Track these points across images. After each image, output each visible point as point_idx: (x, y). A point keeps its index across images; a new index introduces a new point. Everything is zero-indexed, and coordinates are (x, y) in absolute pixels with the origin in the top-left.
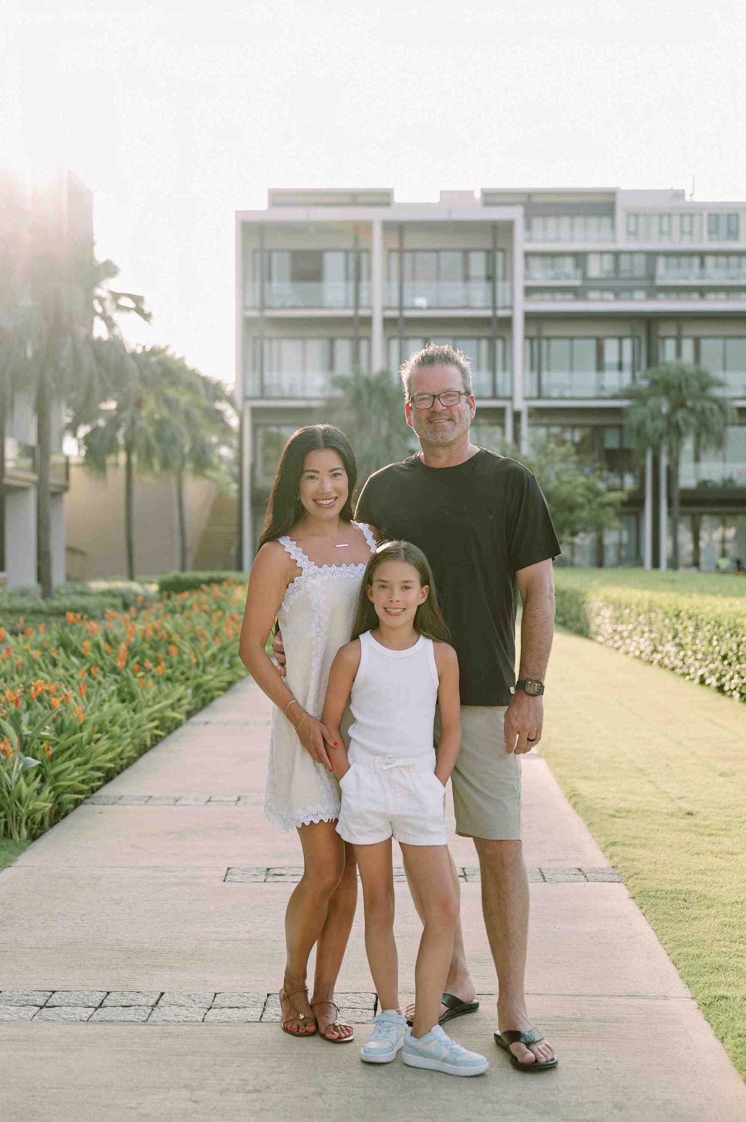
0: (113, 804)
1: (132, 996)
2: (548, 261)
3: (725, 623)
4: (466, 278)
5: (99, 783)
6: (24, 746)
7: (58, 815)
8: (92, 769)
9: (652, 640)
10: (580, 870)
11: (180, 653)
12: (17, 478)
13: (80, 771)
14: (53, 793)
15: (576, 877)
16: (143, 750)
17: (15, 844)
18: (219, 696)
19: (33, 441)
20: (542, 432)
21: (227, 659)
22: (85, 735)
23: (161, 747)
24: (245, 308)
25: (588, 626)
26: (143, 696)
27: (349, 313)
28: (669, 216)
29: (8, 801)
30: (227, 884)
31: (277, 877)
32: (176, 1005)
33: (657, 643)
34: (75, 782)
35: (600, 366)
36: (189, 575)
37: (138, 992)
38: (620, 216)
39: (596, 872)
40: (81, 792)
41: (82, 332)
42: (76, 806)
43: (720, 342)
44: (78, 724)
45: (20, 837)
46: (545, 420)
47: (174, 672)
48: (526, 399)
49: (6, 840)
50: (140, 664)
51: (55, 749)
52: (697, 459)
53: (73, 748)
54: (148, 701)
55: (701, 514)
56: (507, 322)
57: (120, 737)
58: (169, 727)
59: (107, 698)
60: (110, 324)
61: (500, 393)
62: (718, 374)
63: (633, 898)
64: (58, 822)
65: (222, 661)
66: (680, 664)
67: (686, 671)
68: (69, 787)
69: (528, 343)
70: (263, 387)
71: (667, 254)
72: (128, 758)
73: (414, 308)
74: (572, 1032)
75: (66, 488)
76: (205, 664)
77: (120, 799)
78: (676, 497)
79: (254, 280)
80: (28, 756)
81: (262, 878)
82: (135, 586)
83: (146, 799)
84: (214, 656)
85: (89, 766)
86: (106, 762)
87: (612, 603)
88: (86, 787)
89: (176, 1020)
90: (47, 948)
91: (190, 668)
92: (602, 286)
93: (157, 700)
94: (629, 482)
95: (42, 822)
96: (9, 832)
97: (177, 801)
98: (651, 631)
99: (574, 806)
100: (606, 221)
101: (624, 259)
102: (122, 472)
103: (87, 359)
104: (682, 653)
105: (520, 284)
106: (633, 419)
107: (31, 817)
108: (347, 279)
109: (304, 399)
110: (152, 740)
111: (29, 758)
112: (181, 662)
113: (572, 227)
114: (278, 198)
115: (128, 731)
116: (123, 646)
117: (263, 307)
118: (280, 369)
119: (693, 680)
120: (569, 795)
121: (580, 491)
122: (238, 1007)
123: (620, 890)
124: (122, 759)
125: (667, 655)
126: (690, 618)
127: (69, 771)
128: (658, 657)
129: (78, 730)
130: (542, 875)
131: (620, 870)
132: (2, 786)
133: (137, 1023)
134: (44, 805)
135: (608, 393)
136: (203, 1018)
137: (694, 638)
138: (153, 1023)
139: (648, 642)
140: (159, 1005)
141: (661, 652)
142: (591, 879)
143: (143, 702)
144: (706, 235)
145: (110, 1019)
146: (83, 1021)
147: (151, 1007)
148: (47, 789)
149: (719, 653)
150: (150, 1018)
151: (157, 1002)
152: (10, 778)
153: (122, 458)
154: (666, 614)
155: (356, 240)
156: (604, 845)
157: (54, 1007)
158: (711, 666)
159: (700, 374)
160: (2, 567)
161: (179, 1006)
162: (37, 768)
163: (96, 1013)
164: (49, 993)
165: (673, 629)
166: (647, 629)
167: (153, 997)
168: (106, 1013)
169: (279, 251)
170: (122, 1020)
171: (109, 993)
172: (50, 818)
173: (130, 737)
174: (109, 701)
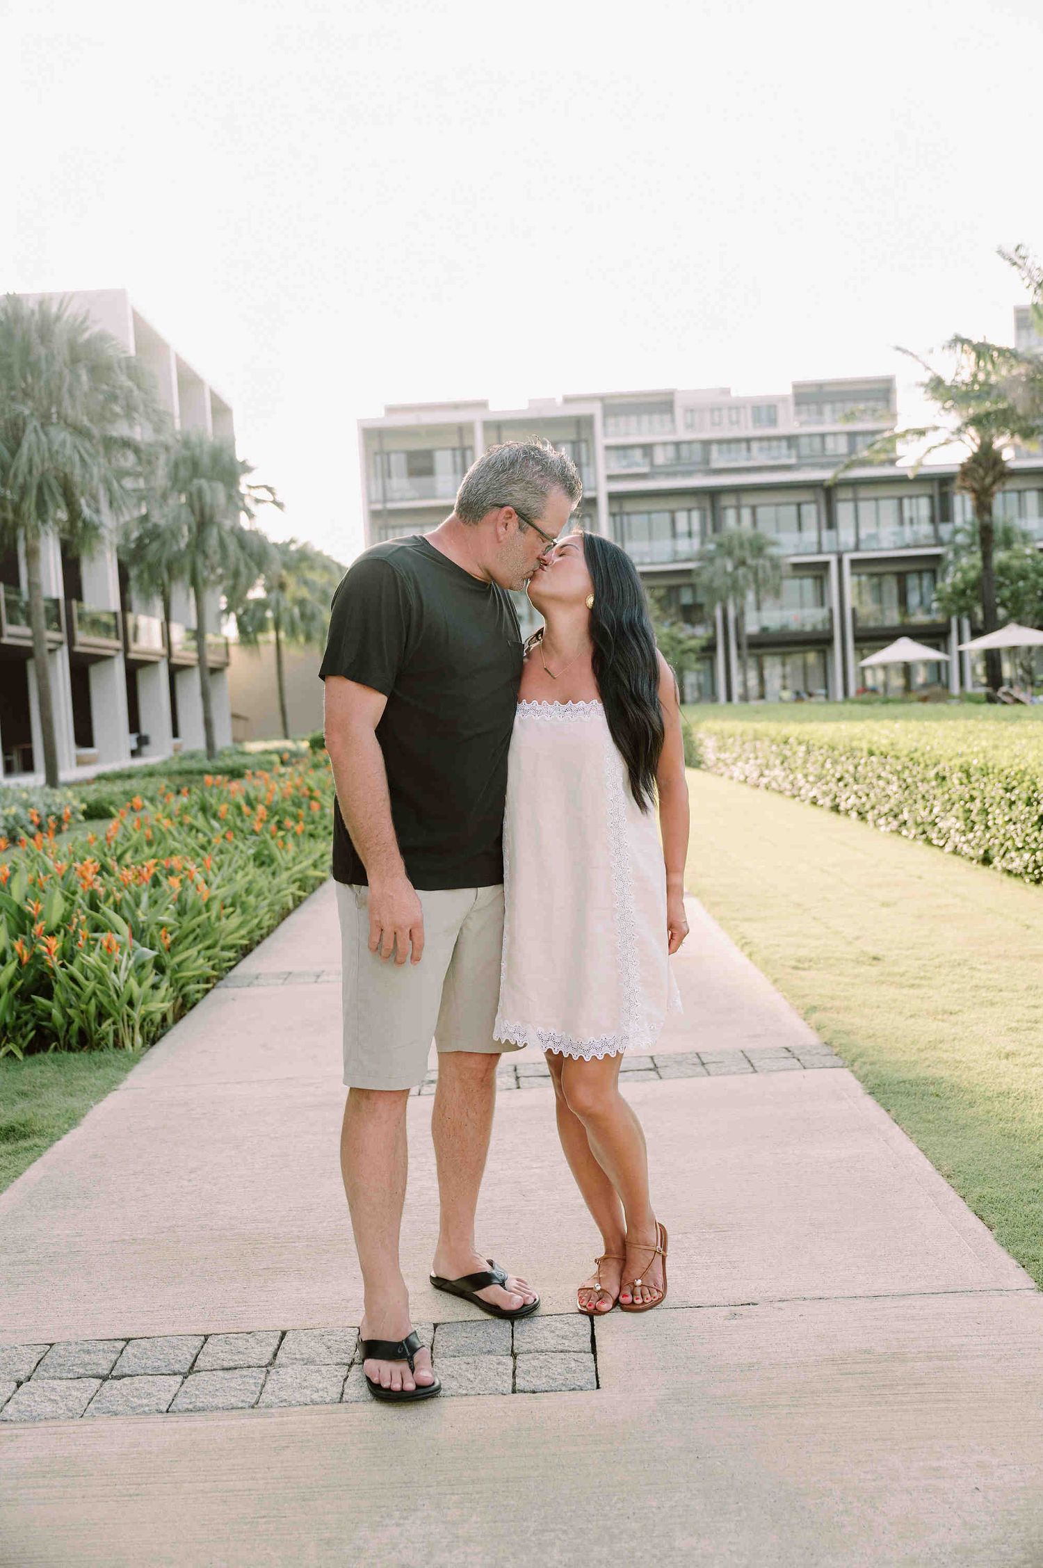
0: (248, 986)
2: (621, 452)
3: (841, 747)
5: (232, 963)
6: (138, 933)
7: (185, 1006)
8: (223, 950)
9: (759, 766)
10: (788, 1050)
12: (185, 659)
13: (205, 956)
14: (173, 987)
15: (788, 1062)
16: (286, 913)
17: (127, 1056)
19: (194, 625)
22: (214, 912)
23: (304, 907)
24: (370, 502)
26: (283, 858)
28: (720, 409)
29: (118, 1004)
32: (303, 1360)
33: (763, 768)
34: (199, 971)
35: (674, 535)
37: (250, 1334)
38: (679, 412)
39: (809, 1053)
40: (208, 980)
41: (227, 524)
42: (203, 996)
43: (773, 509)
44: (203, 902)
45: (133, 1045)
47: (316, 828)
49: (116, 1052)
50: (280, 825)
51: (176, 934)
52: (758, 608)
53: (197, 931)
54: (287, 863)
55: (764, 655)
57: (256, 908)
59: (242, 865)
60: (251, 516)
62: (771, 535)
63: (872, 1094)
64: (185, 1015)
66: (789, 787)
67: (796, 793)
68: (193, 976)
69: (611, 519)
71: (720, 442)
72: (269, 927)
75: (227, 664)
77: (257, 978)
78: (744, 641)
79: (376, 476)
80: (145, 946)
82: (289, 744)
83: (285, 976)
85: (218, 948)
86: (240, 939)
88: (215, 972)
89: (301, 1400)
92: (666, 471)
93: (297, 862)
94: (702, 632)
95: (164, 1020)
96: (121, 1041)
97: (318, 976)
98: (756, 758)
99: (750, 955)
100: (667, 417)
101: (684, 448)
102: (273, 648)
103: (232, 547)
104: (791, 777)
105: (602, 472)
106: (704, 578)
107: (148, 1019)
108: (455, 471)
110: (294, 903)
111: (146, 950)
113: (639, 422)
114: (391, 410)
115: (264, 899)
116: (263, 806)
117: (385, 500)
119: (803, 801)
120: (740, 944)
123: (849, 1079)
124: (261, 929)
125: (775, 779)
126: (800, 743)
127: (192, 959)
128: (764, 781)
129: (204, 909)
130: (749, 1061)
131: (838, 1049)
132: (109, 988)
133: (241, 1412)
134: (160, 1004)
135: (683, 556)
136: (340, 1390)
137: (805, 762)
138: (266, 1411)
139: (754, 768)
140: (277, 1362)
141: (769, 776)
142: (807, 1065)
143: (283, 864)
144: (750, 424)
145: (201, 1405)
146: (161, 1412)
147: (264, 1369)
148: (165, 985)
149: (833, 776)
150: (262, 1397)
151: (275, 1355)
152: (118, 978)
153: (271, 635)
154: (773, 741)
155: (461, 437)
156: (803, 1012)
157: (124, 1377)
158: (825, 788)
159: (757, 537)
160: (175, 734)
161: (306, 1364)
162: (153, 961)
163: (183, 1389)
164: (121, 1344)
165: (781, 754)
166: (752, 756)
167: (271, 1345)
168: (197, 1389)
169: (396, 452)
170: (220, 1406)
171: (207, 1337)
172: (174, 1013)
173: (267, 905)
174: (245, 867)
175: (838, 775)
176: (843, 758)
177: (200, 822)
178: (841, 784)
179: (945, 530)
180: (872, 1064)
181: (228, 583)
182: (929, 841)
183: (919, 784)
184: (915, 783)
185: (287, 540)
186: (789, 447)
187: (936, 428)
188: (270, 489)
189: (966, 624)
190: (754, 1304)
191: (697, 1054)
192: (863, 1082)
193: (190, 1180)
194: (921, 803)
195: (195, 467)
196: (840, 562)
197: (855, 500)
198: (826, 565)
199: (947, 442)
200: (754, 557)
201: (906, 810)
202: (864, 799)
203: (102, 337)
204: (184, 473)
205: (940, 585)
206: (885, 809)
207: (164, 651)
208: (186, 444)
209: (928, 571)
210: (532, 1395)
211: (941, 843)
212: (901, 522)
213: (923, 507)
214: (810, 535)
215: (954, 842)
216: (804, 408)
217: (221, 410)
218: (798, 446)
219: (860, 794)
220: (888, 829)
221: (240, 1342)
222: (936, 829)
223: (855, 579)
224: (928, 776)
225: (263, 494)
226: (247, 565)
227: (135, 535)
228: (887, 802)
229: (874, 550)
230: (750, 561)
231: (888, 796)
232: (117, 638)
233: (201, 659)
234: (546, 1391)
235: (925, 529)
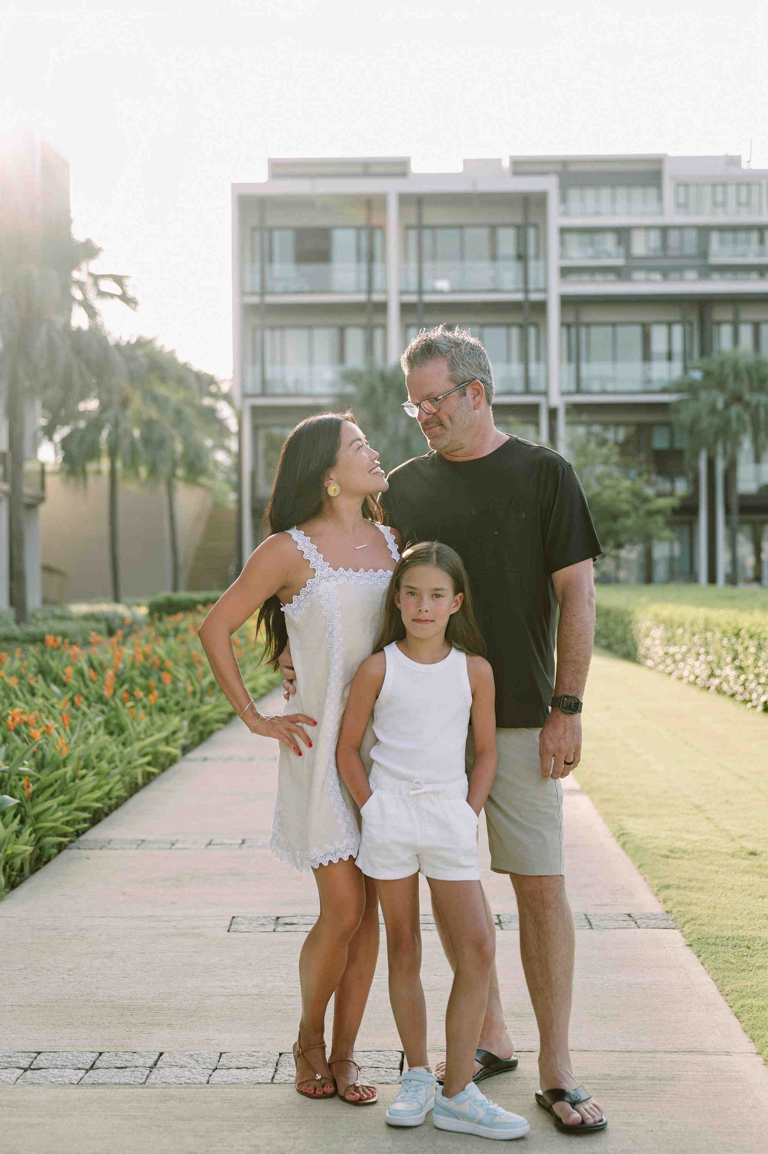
0: (101, 849)
1: (127, 1057)
2: (586, 238)
4: (494, 257)
5: (86, 825)
7: (40, 860)
8: (77, 809)
9: (709, 663)
10: (629, 915)
11: (175, 680)
13: (63, 811)
14: (33, 835)
15: (626, 923)
16: (134, 789)
18: (219, 729)
19: (3, 445)
20: (581, 431)
22: (69, 770)
23: (154, 785)
24: (243, 293)
25: (636, 649)
26: (134, 728)
27: (362, 298)
28: (725, 185)
30: (232, 935)
31: (287, 926)
32: (177, 1066)
33: (714, 666)
34: (59, 824)
35: (647, 356)
36: (183, 595)
37: (135, 1053)
38: (668, 186)
39: (648, 918)
40: (65, 835)
41: (59, 321)
42: (60, 851)
44: (62, 758)
46: (584, 417)
47: (167, 702)
48: (564, 393)
50: (130, 693)
51: (36, 786)
52: (757, 459)
53: (56, 786)
54: (139, 734)
55: (763, 523)
56: (541, 307)
57: (108, 774)
58: (162, 763)
59: (93, 731)
60: (92, 313)
61: (533, 387)
63: (690, 945)
64: (39, 869)
66: (741, 689)
67: (747, 697)
68: (52, 828)
69: (564, 330)
70: (264, 383)
71: (722, 229)
72: (117, 797)
73: (434, 292)
74: (623, 1091)
75: (42, 499)
76: (203, 693)
77: (109, 843)
78: (736, 503)
79: (253, 261)
80: (6, 794)
81: (271, 928)
82: (121, 609)
83: (139, 843)
85: (74, 805)
86: (93, 801)
87: (662, 622)
88: (71, 830)
89: (178, 1082)
90: (31, 1006)
91: (185, 698)
92: (647, 265)
93: (149, 733)
94: (681, 487)
95: (22, 869)
97: (173, 844)
98: (707, 653)
99: (624, 845)
100: (652, 192)
101: (673, 235)
102: (105, 480)
103: (64, 351)
104: (743, 677)
105: (555, 263)
106: (686, 415)
107: (10, 863)
108: (359, 260)
109: (311, 395)
110: (144, 778)
111: (7, 797)
112: (175, 691)
113: (614, 199)
114: (280, 169)
115: (116, 767)
116: (110, 672)
117: (263, 293)
118: (283, 362)
119: (755, 707)
120: (617, 835)
121: (625, 496)
122: (247, 1068)
123: (675, 936)
124: (110, 799)
125: (726, 679)
126: (751, 637)
127: (51, 811)
128: (715, 682)
129: (62, 765)
130: (589, 921)
131: (675, 915)
133: (134, 1086)
134: (24, 848)
135: (656, 386)
136: (207, 1079)
138: (152, 1086)
139: (704, 665)
140: (158, 1066)
141: (719, 676)
142: (642, 926)
143: (134, 735)
145: (103, 1082)
146: (74, 1084)
147: (148, 1069)
148: (27, 831)
150: (148, 1080)
151: (156, 1063)
153: (105, 464)
154: (724, 633)
155: (369, 214)
156: (657, 889)
157: (40, 1069)
161: (180, 1068)
162: (16, 807)
163: (87, 1075)
164: (35, 1055)
165: (732, 649)
166: (702, 650)
167: (152, 1058)
168: (98, 1076)
169: (281, 228)
170: (117, 1083)
171: (101, 1053)
172: (30, 864)
173: (119, 774)
174: (95, 733)
177: (40, 685)
188: (119, 280)
192: (687, 938)
200: (752, 390)
225: (107, 286)
230: (747, 396)
233: (12, 493)
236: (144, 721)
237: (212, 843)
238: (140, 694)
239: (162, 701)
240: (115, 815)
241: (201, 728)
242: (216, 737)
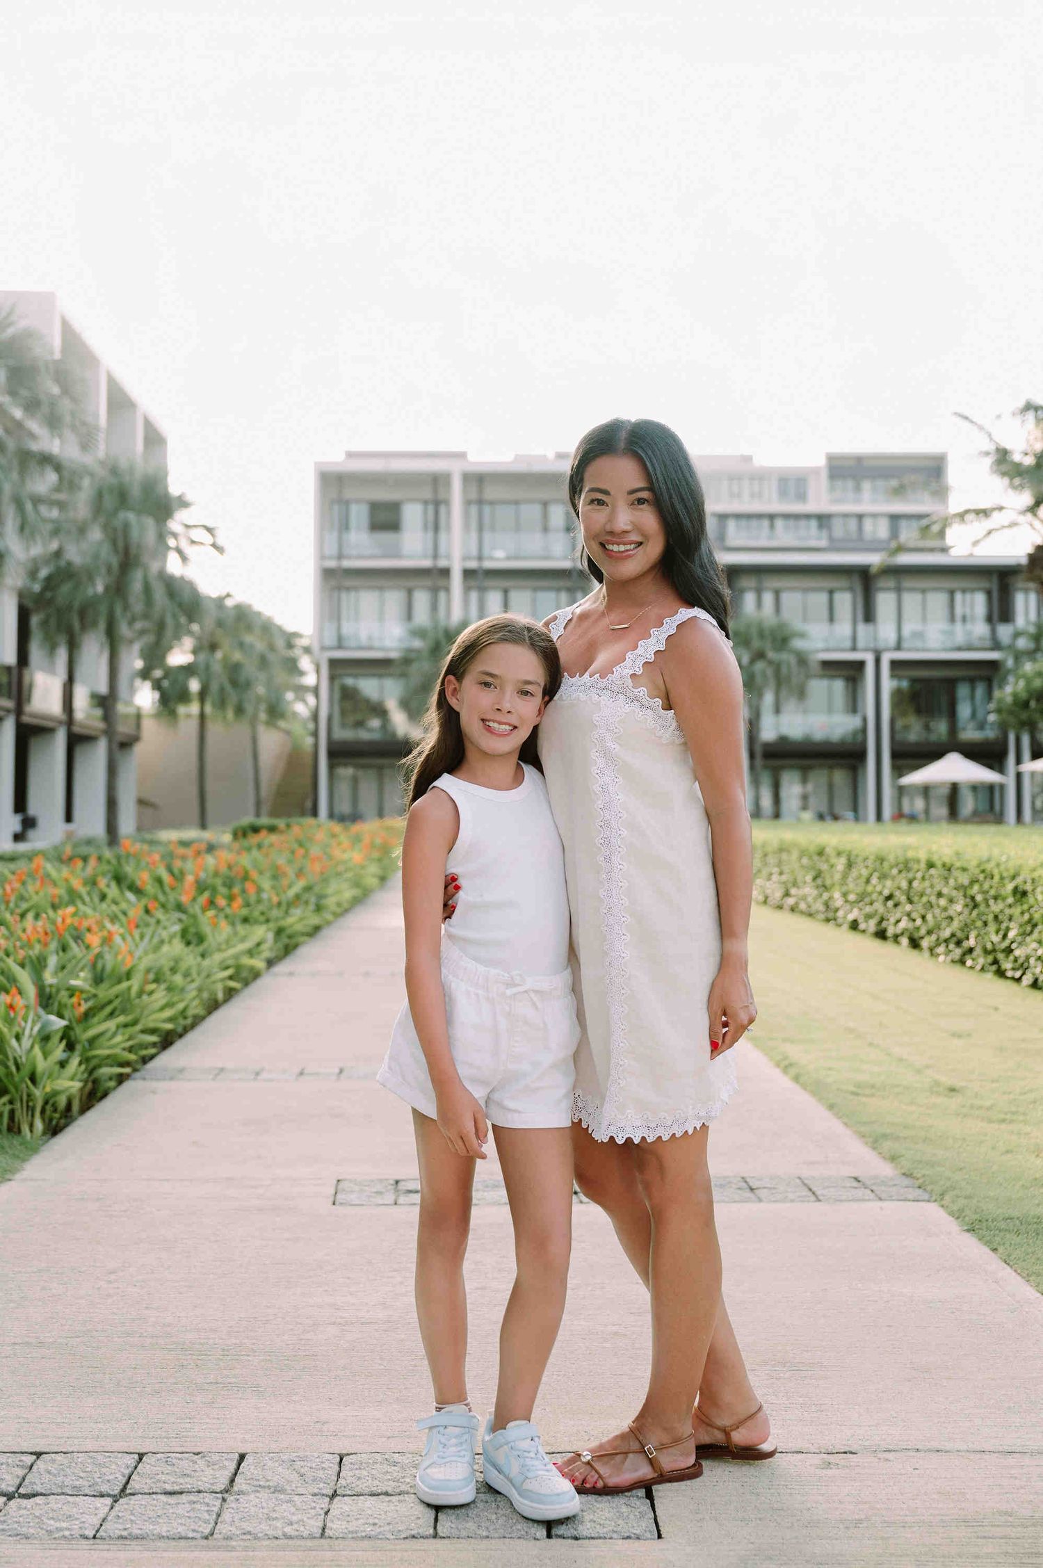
0: (171, 1080)
3: (892, 859)
4: (546, 529)
5: (153, 1051)
6: (46, 1000)
7: (94, 1095)
8: (143, 1031)
9: (784, 883)
10: (857, 1180)
11: (259, 890)
12: (89, 727)
13: (123, 1034)
14: (83, 1067)
15: (858, 1192)
16: (213, 1006)
17: (24, 1143)
18: (303, 943)
19: (103, 689)
21: (313, 900)
22: (135, 983)
23: (235, 1002)
24: (322, 557)
26: (214, 938)
27: (429, 563)
28: (739, 479)
29: (17, 1079)
30: (338, 1209)
31: (411, 1195)
33: (790, 885)
34: (117, 1051)
36: (264, 820)
39: (884, 1184)
40: (126, 1064)
41: (154, 567)
42: (119, 1083)
43: (799, 595)
44: (125, 969)
45: (31, 1131)
47: (251, 912)
49: (10, 1137)
50: (211, 903)
51: (90, 1004)
52: (777, 710)
53: (116, 1003)
54: (220, 944)
55: (783, 768)
57: (182, 990)
58: (245, 977)
59: (167, 940)
60: (184, 558)
62: (797, 624)
64: (93, 1106)
65: (307, 903)
66: (822, 908)
67: (830, 915)
68: (108, 1057)
70: (340, 638)
71: (738, 516)
72: (193, 1016)
73: (492, 558)
75: (137, 739)
76: (290, 905)
77: (181, 1071)
79: (331, 530)
80: (52, 1014)
81: (390, 1198)
82: (207, 835)
83: (217, 1072)
84: (298, 897)
85: (138, 1027)
86: (165, 1021)
88: (132, 1057)
89: (270, 1533)
91: (271, 908)
93: (231, 944)
95: (69, 1107)
96: (17, 1125)
97: (257, 1074)
98: (781, 873)
102: (194, 723)
103: (159, 595)
104: (826, 896)
107: (51, 1102)
108: (425, 527)
109: (382, 649)
110: (225, 994)
111: (53, 1018)
112: (259, 901)
115: (193, 981)
116: (190, 879)
117: (340, 557)
118: (357, 620)
119: (840, 925)
120: (783, 1067)
123: (939, 1217)
124: (185, 1018)
125: (804, 898)
126: (839, 854)
127: (109, 1034)
128: (791, 901)
129: (125, 977)
130: (810, 1190)
131: (921, 1181)
132: (8, 1059)
133: (193, 1543)
134: (69, 1084)
136: (321, 1524)
137: (845, 876)
138: (224, 1543)
139: (776, 885)
140: (236, 1488)
141: (796, 895)
142: (883, 1196)
143: (214, 946)
144: (775, 495)
145: (139, 1532)
146: (87, 1538)
147: (219, 1496)
148: (75, 1061)
149: (880, 893)
150: (217, 1527)
151: (232, 1481)
152: (20, 1045)
153: (194, 708)
154: (803, 853)
155: (435, 491)
156: (871, 1140)
157: (34, 1495)
158: (868, 909)
159: (782, 626)
160: (69, 818)
161: (274, 1493)
162: (62, 1030)
163: (113, 1513)
164: (29, 1459)
165: (813, 868)
166: (776, 870)
167: (225, 1467)
168: (132, 1514)
169: (358, 501)
170: (164, 1534)
171: (141, 1456)
172: (81, 1100)
173: (195, 989)
174: (170, 942)
175: (886, 893)
176: (895, 871)
177: (113, 891)
178: (890, 903)
179: (1004, 631)
180: (968, 1197)
181: (150, 639)
182: (1001, 973)
183: (991, 902)
184: (986, 901)
185: (224, 594)
186: (820, 526)
187: (1001, 509)
188: (210, 530)
189: (1026, 741)
190: (851, 1453)
191: (743, 1178)
192: (958, 1218)
193: (110, 1282)
194: (992, 927)
195: (122, 497)
196: (878, 661)
197: (899, 590)
198: (860, 665)
199: (1013, 524)
200: (776, 649)
201: (973, 935)
202: (919, 922)
203: (29, 334)
204: (109, 502)
205: (997, 694)
206: (946, 933)
207: (64, 717)
208: (114, 471)
209: (981, 678)
210: (573, 1541)
211: (1018, 974)
212: (952, 618)
213: (978, 603)
214: (843, 629)
215: (1033, 974)
216: (839, 483)
217: (154, 439)
218: (829, 528)
219: (914, 915)
220: (949, 958)
221: (185, 1463)
222: (1011, 958)
223: (895, 683)
224: (1003, 892)
225: (201, 535)
226: (174, 616)
227: (43, 573)
228: (949, 925)
229: (917, 650)
230: (771, 655)
231: (951, 918)
232: (9, 697)
233: (109, 732)
234: (592, 1538)
235: (980, 629)
236: (225, 929)
237: (306, 1071)
238: (222, 902)
239: (245, 912)
240: (190, 1036)
241: (286, 940)
242: (303, 951)
